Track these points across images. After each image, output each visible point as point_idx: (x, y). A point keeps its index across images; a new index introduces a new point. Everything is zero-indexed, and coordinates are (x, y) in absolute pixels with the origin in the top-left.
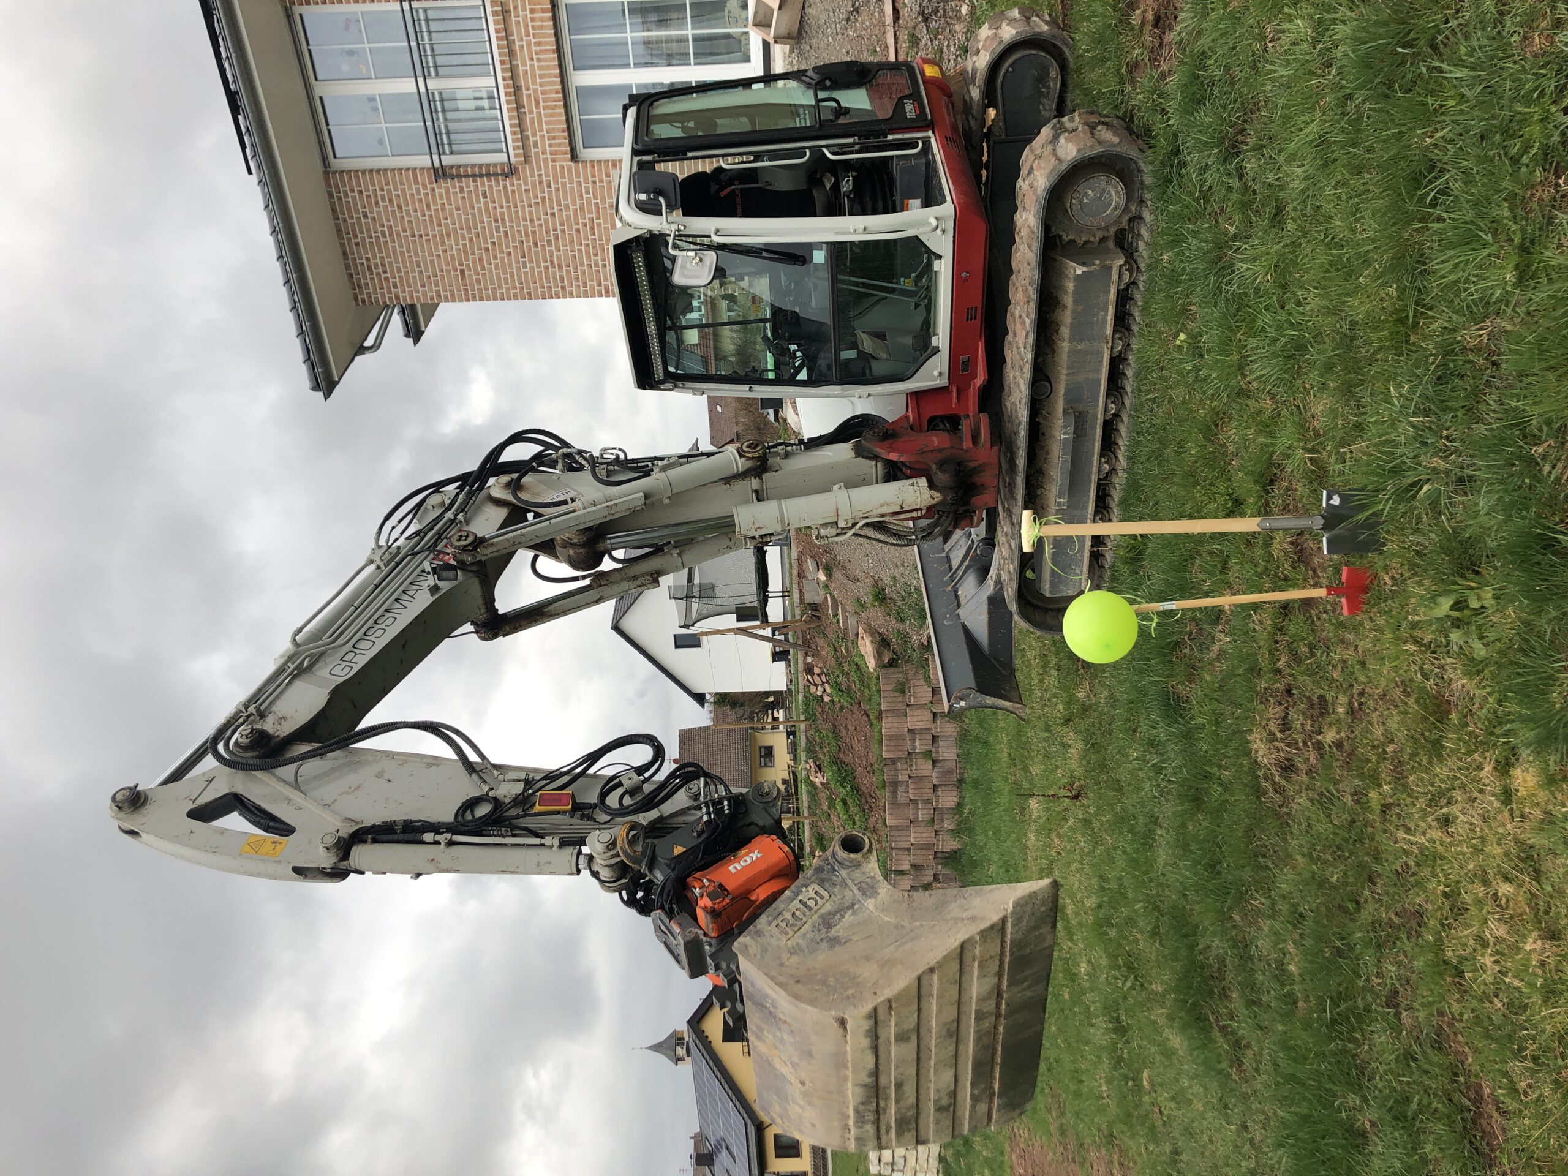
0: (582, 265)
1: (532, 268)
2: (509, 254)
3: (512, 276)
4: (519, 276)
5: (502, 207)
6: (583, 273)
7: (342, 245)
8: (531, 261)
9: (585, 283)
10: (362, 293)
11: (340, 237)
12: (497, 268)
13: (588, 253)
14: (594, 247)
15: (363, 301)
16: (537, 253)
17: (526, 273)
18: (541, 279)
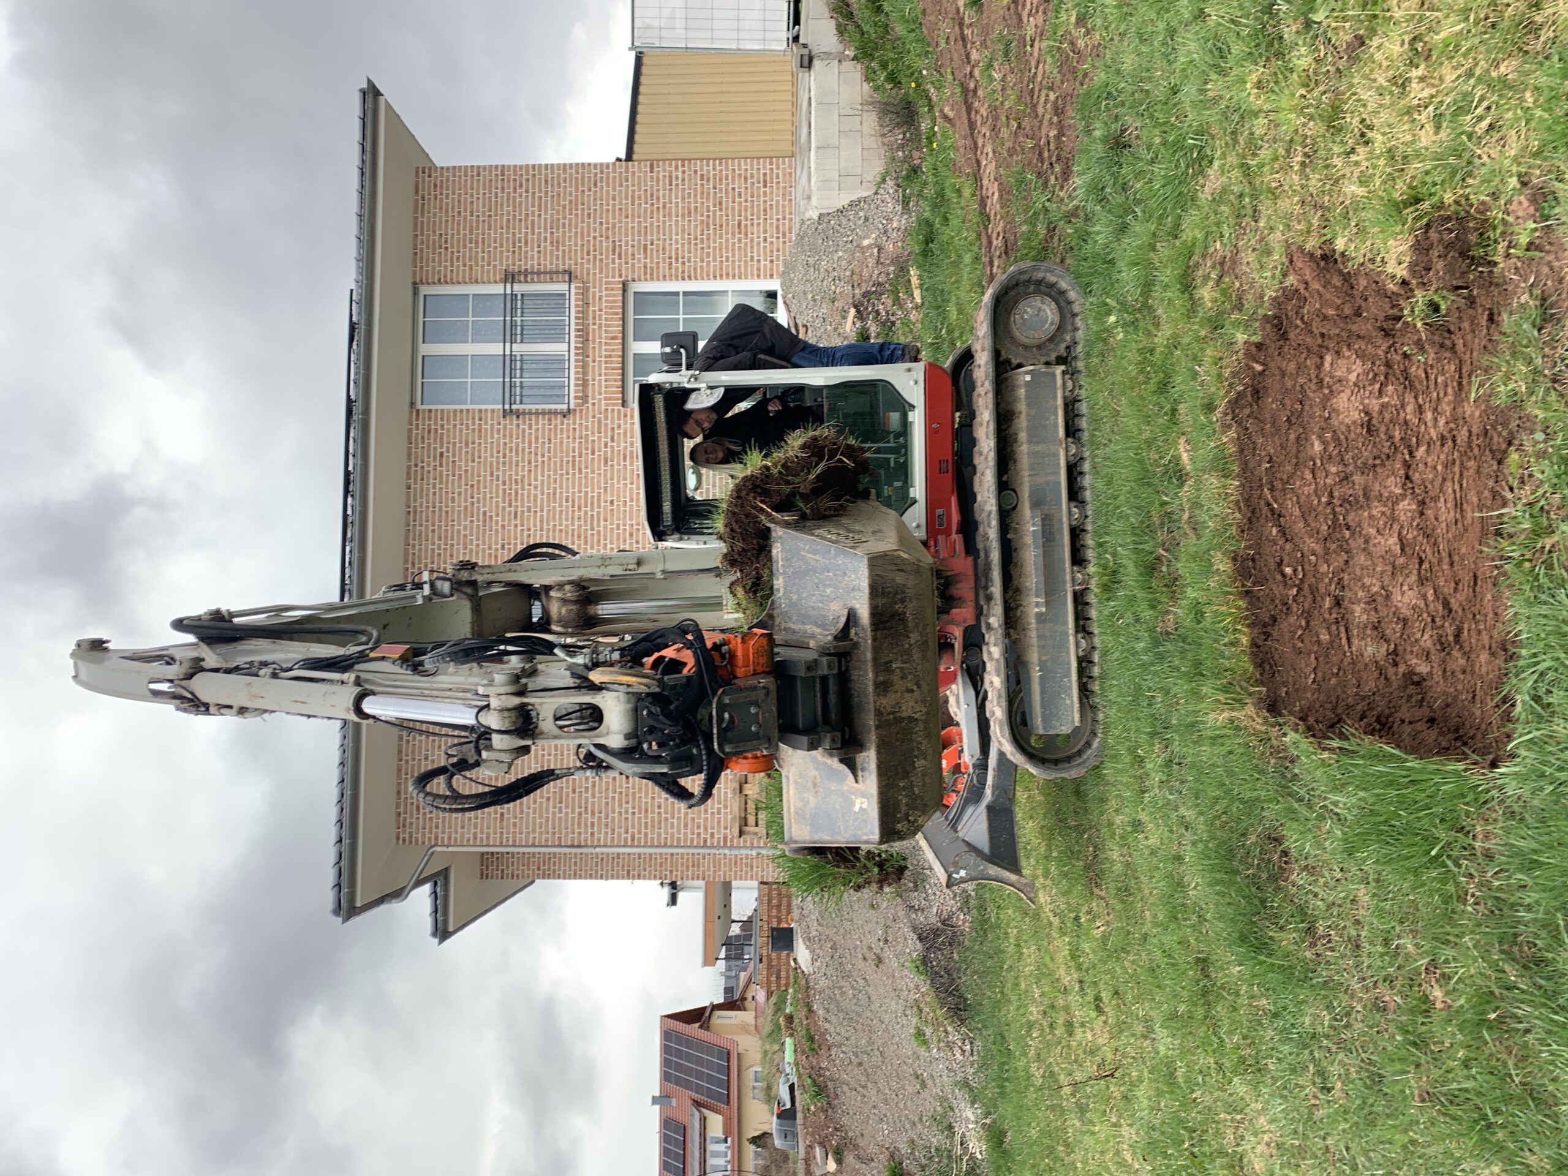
0: (613, 812)
1: (567, 813)
2: (548, 799)
3: (547, 820)
4: (554, 821)
5: (550, 755)
6: (613, 819)
7: (399, 784)
8: (567, 807)
9: (613, 830)
10: (404, 833)
11: (399, 777)
12: (534, 813)
13: (620, 800)
14: (627, 795)
15: (404, 840)
16: (573, 799)
17: (560, 818)
18: (573, 825)
